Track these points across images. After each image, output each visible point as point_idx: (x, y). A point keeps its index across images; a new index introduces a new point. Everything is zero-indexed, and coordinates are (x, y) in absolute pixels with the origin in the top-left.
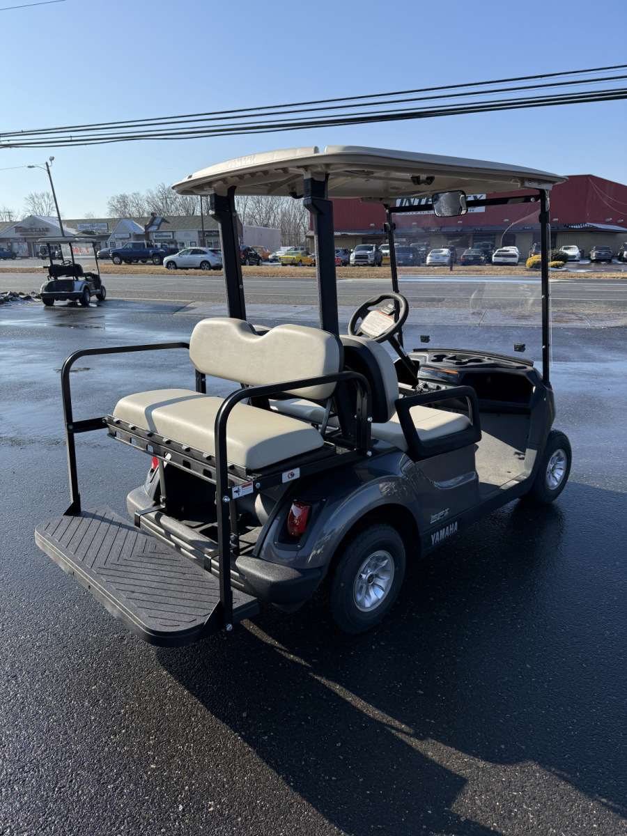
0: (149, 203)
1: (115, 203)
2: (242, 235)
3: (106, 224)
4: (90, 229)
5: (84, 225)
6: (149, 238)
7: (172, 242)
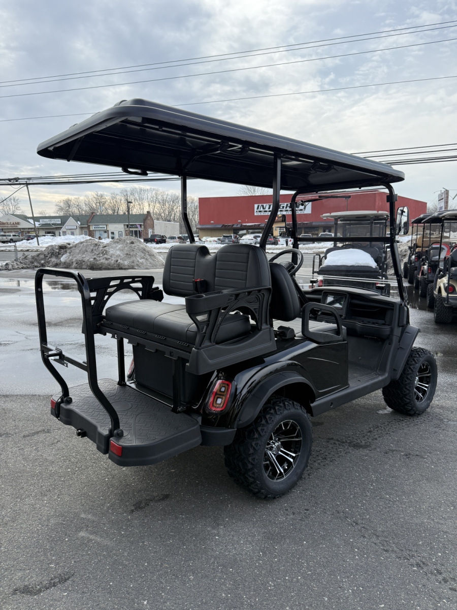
0: (86, 204)
1: (62, 204)
2: (153, 227)
3: (60, 220)
4: (48, 222)
5: (45, 220)
6: (89, 228)
7: (105, 232)
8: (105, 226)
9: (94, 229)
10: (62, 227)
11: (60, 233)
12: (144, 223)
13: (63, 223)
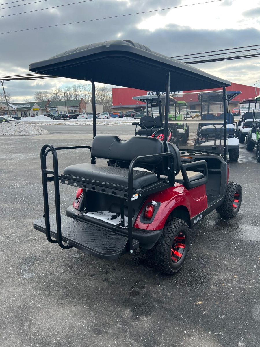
2: (86, 108)
3: (29, 105)
4: (22, 107)
5: (20, 105)
6: (47, 110)
7: (57, 112)
8: (56, 108)
9: (50, 110)
10: (31, 110)
11: (30, 113)
12: (79, 105)
13: (31, 107)
